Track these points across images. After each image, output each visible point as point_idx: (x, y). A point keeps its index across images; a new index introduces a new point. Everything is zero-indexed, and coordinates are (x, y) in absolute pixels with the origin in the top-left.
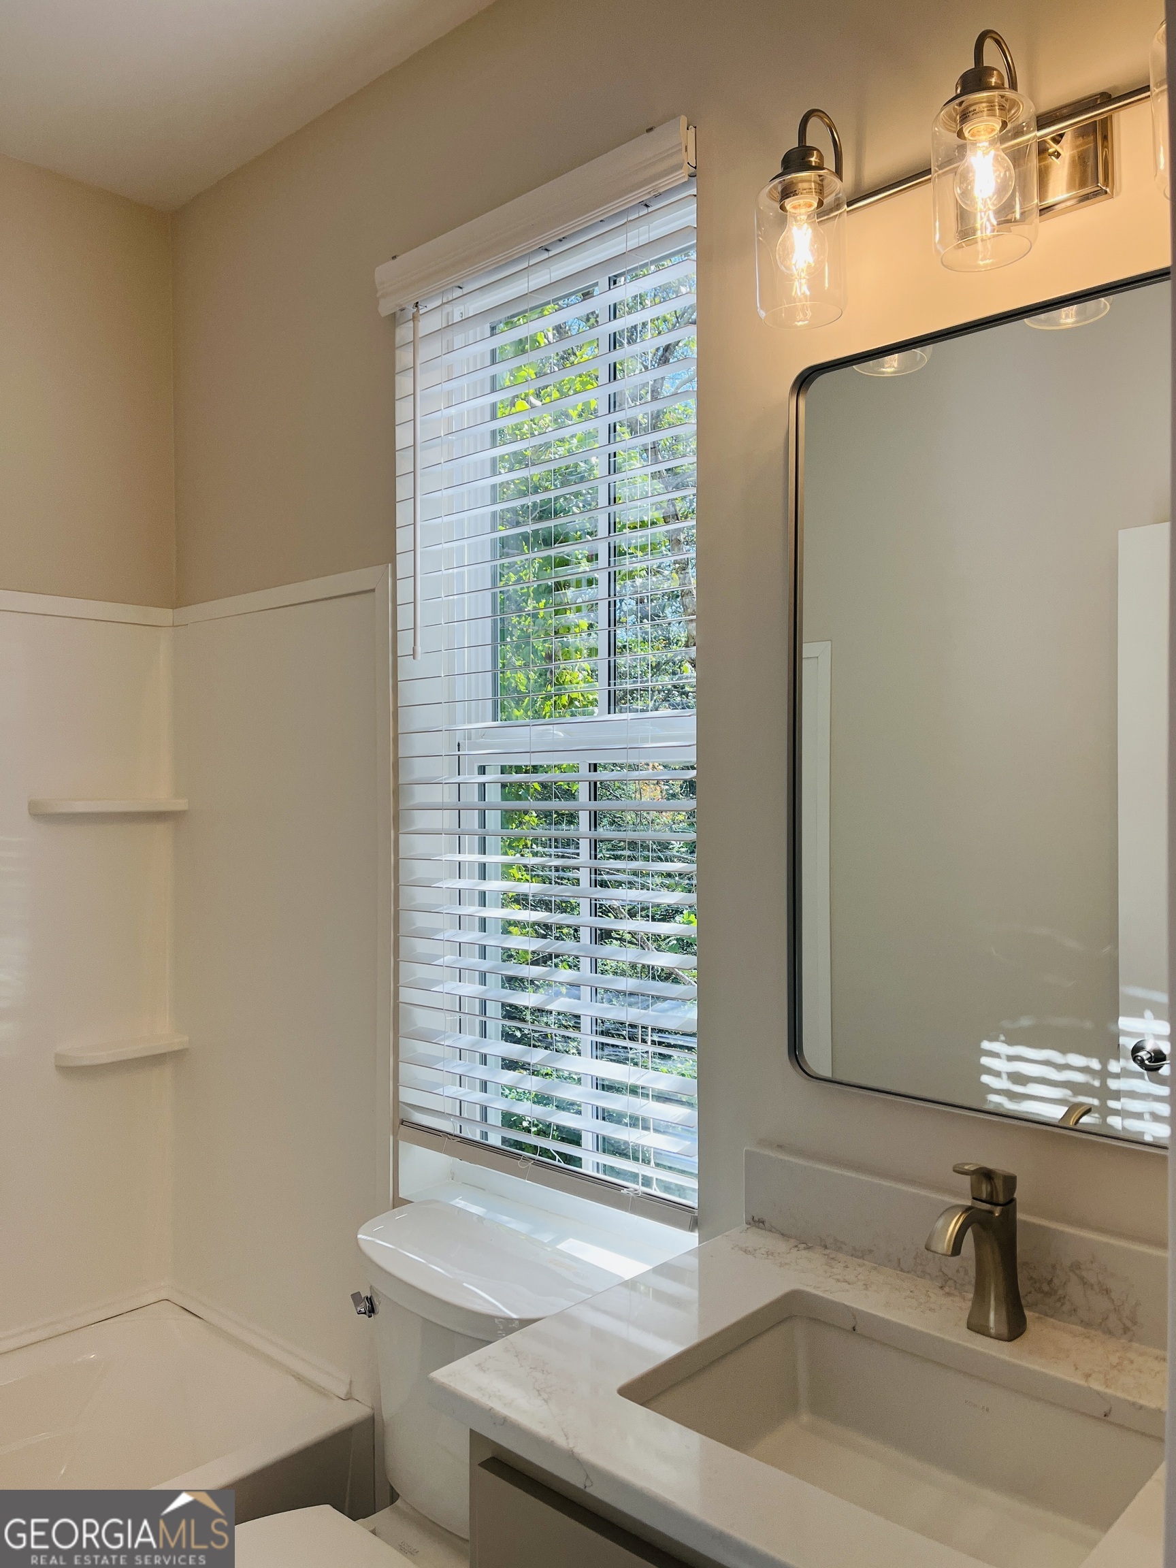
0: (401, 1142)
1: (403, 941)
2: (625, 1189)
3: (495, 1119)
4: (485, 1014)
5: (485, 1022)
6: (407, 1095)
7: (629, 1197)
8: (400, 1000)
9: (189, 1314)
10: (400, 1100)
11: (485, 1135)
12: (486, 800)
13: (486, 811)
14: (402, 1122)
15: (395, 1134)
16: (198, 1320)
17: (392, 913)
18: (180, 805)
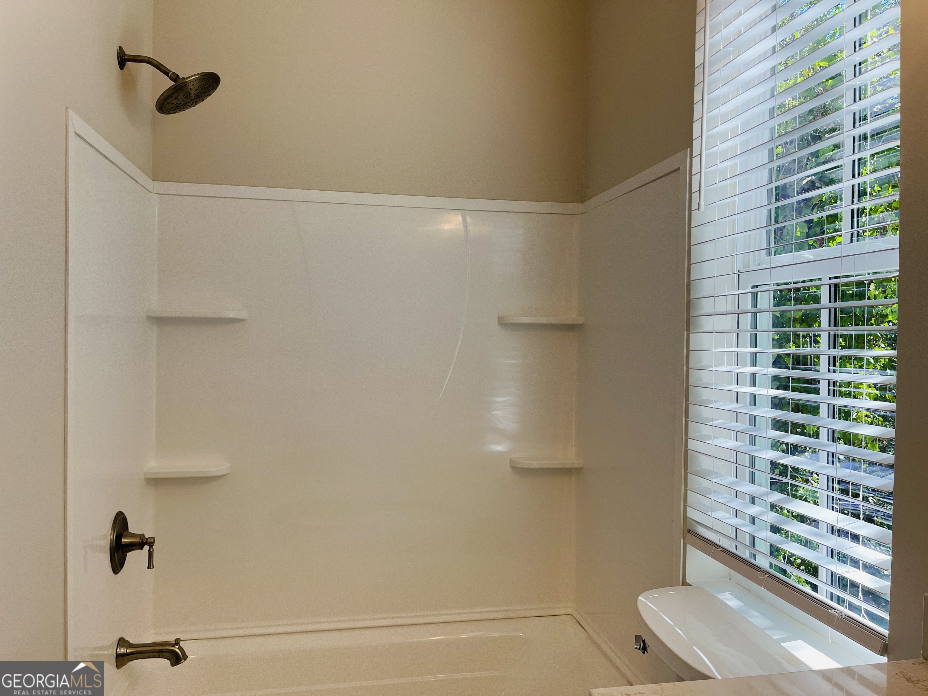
0: (688, 545)
1: (691, 408)
2: (833, 610)
3: (763, 547)
4: (755, 467)
5: (754, 472)
6: (692, 514)
7: (835, 617)
8: (689, 448)
9: (580, 625)
10: (688, 516)
11: (754, 556)
12: (758, 307)
13: (758, 314)
14: (689, 531)
15: (684, 539)
16: (585, 631)
17: (684, 388)
18: (579, 320)
